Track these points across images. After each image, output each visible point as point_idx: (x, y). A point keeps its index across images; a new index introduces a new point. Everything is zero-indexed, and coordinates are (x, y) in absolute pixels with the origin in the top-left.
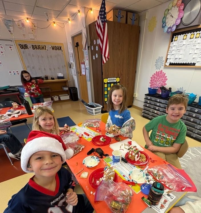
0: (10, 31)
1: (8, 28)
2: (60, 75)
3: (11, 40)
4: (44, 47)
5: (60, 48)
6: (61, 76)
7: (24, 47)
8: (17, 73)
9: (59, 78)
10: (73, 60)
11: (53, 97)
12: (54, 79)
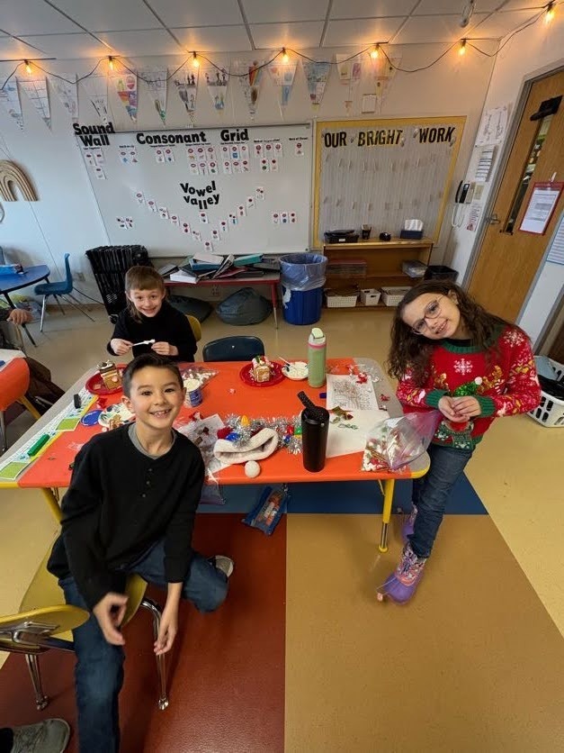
0: (313, 97)
1: (313, 87)
2: (414, 225)
3: (308, 122)
4: (396, 134)
5: (449, 134)
6: (416, 229)
7: (335, 140)
8: (291, 218)
9: (406, 234)
10: (489, 174)
11: (363, 291)
12: (388, 238)
